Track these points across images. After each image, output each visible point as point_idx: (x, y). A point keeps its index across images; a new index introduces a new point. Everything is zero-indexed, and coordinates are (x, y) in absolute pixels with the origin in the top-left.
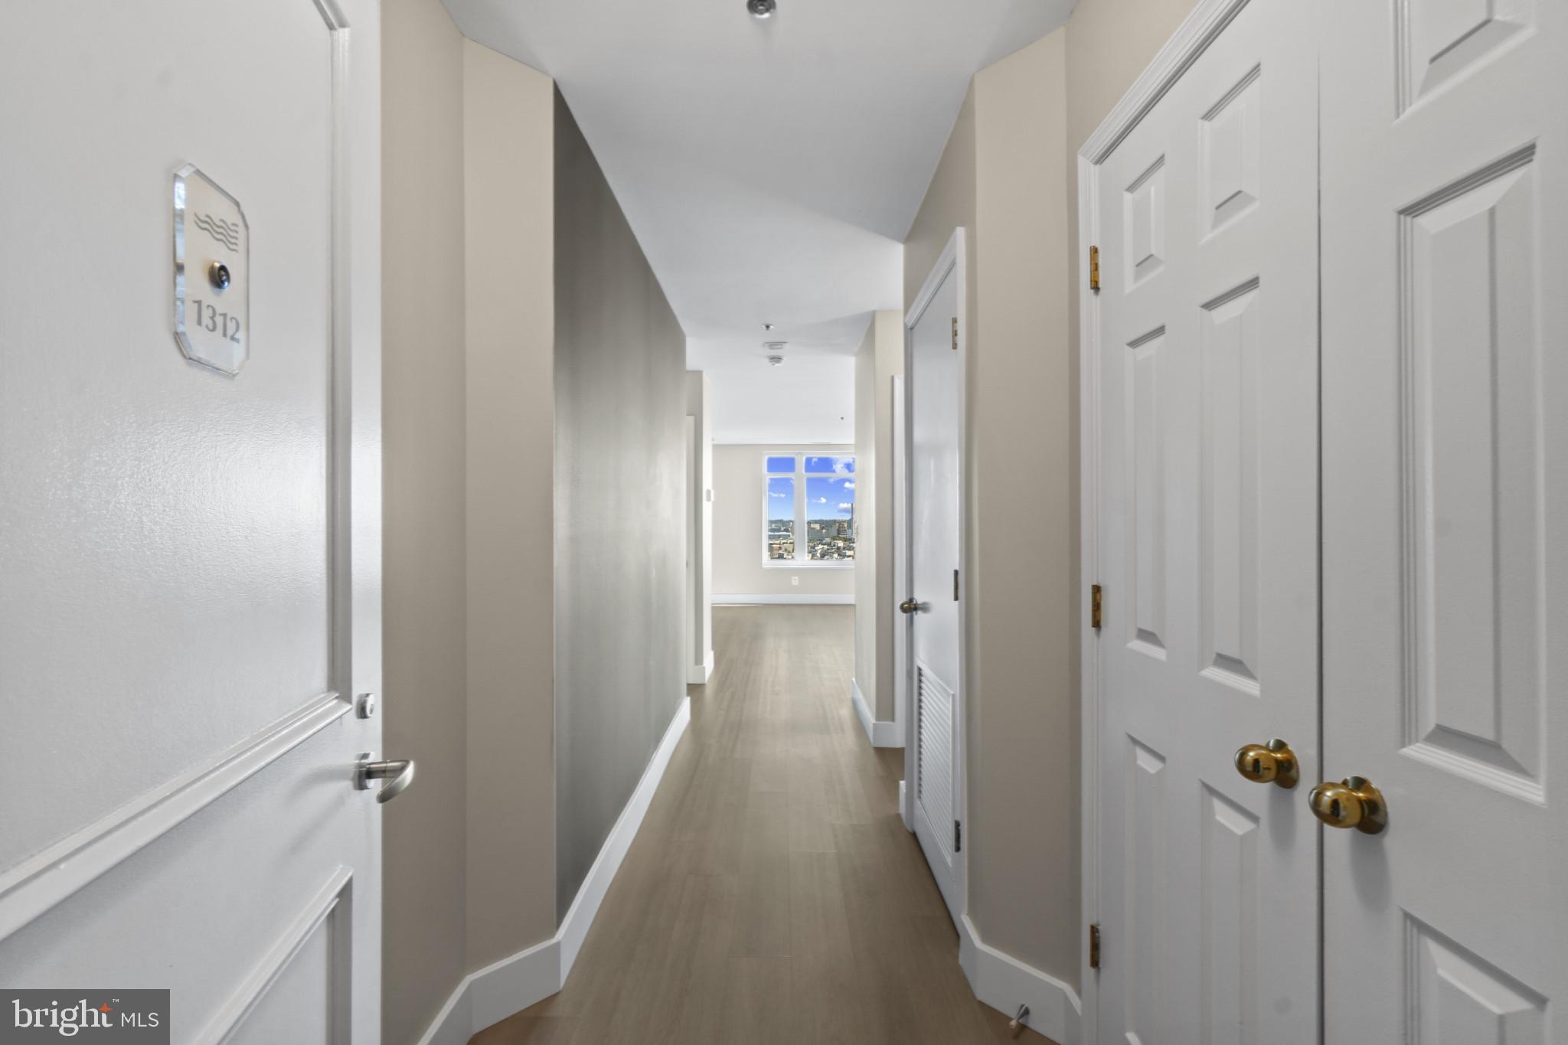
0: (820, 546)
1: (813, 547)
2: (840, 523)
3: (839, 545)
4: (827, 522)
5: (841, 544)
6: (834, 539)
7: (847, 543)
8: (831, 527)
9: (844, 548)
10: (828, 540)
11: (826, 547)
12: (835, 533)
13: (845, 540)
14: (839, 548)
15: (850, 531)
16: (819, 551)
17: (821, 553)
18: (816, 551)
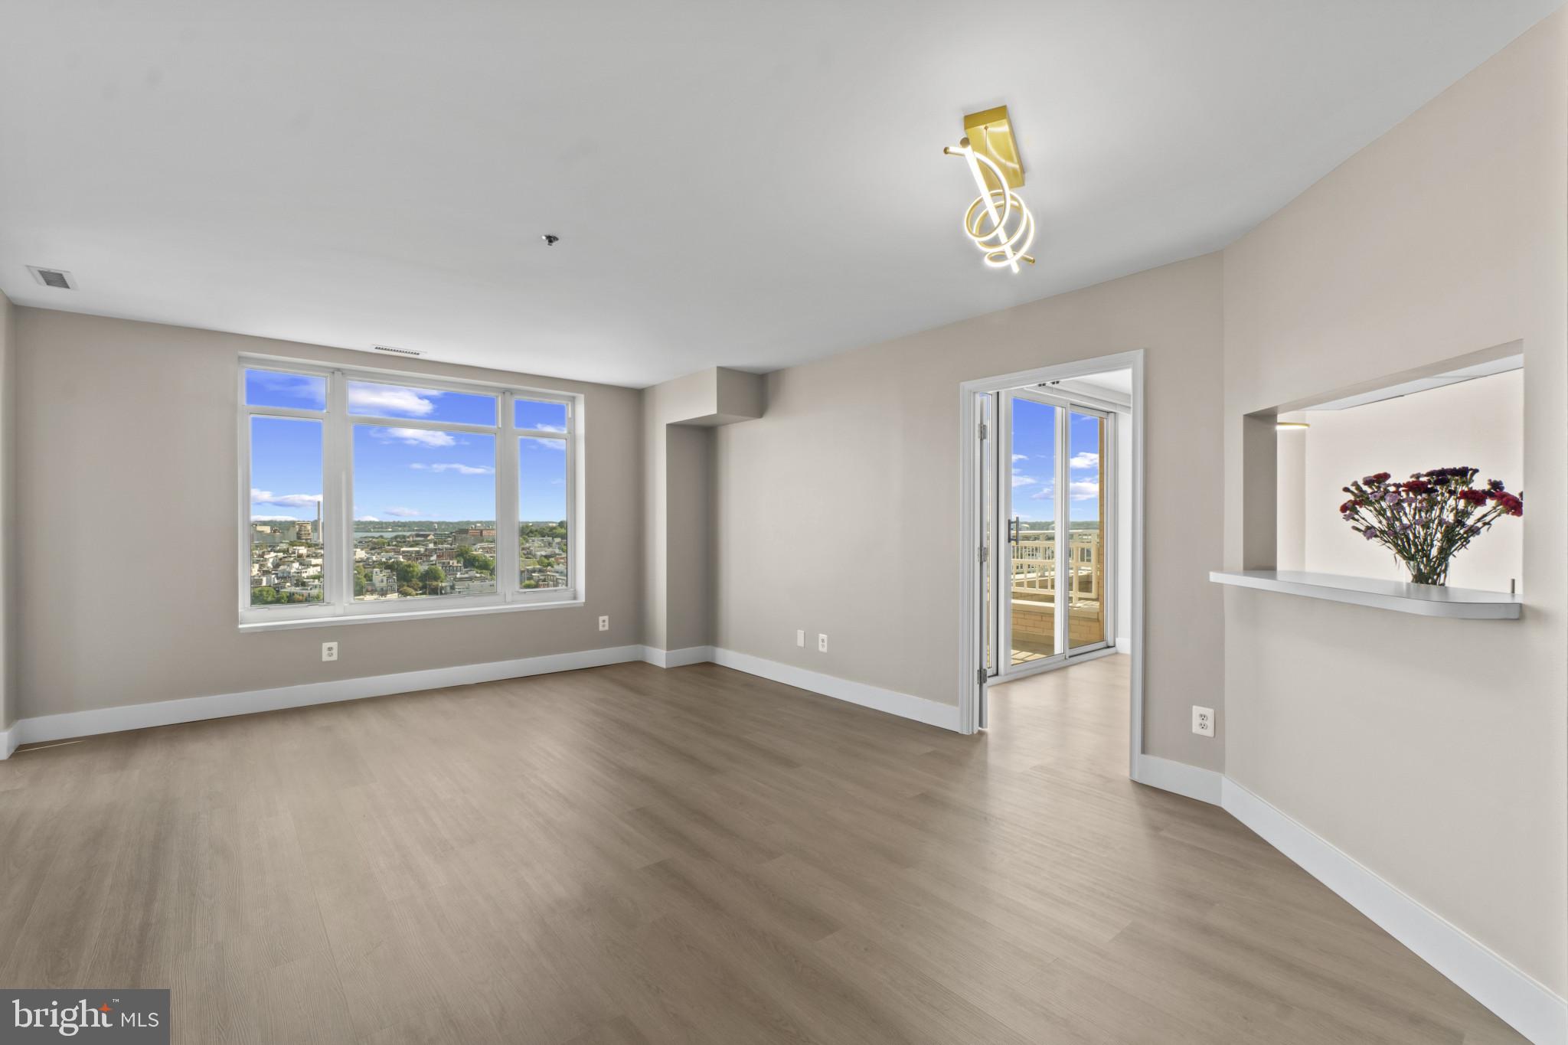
0: (273, 554)
1: (262, 556)
2: (301, 525)
3: (300, 552)
4: (281, 523)
5: (303, 550)
6: (292, 544)
7: (313, 549)
8: (288, 530)
9: (308, 556)
10: (284, 546)
11: (281, 555)
12: (294, 538)
13: (309, 546)
14: (300, 556)
15: (316, 534)
16: (271, 560)
17: (272, 564)
18: (266, 560)
